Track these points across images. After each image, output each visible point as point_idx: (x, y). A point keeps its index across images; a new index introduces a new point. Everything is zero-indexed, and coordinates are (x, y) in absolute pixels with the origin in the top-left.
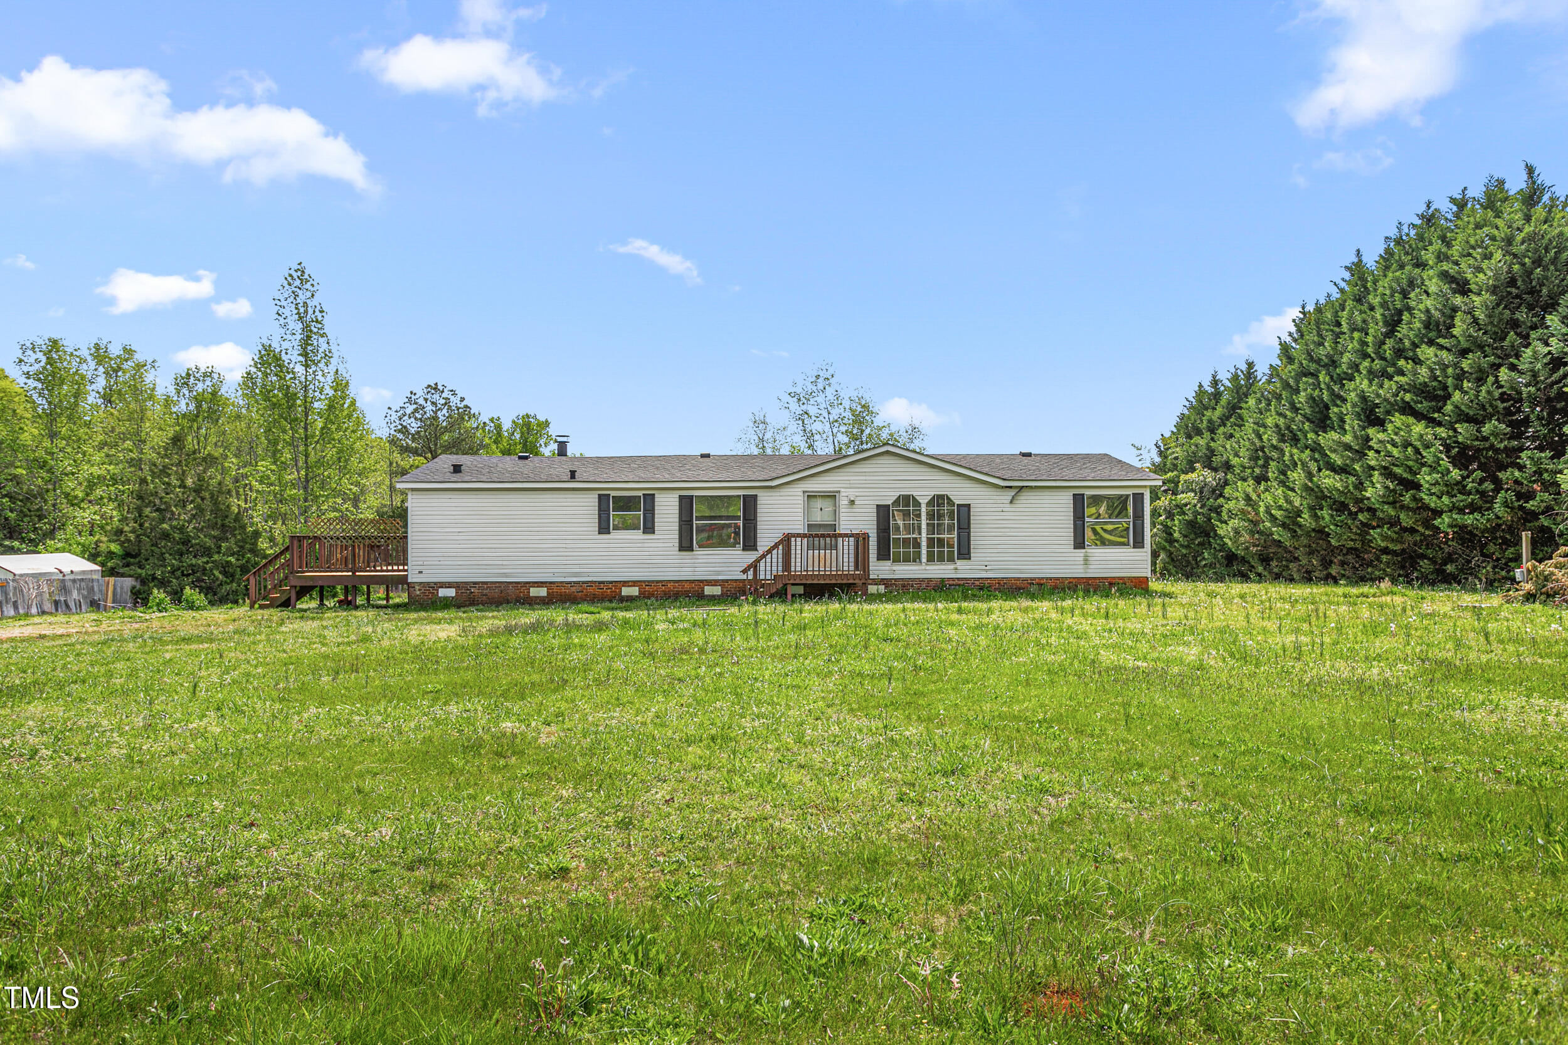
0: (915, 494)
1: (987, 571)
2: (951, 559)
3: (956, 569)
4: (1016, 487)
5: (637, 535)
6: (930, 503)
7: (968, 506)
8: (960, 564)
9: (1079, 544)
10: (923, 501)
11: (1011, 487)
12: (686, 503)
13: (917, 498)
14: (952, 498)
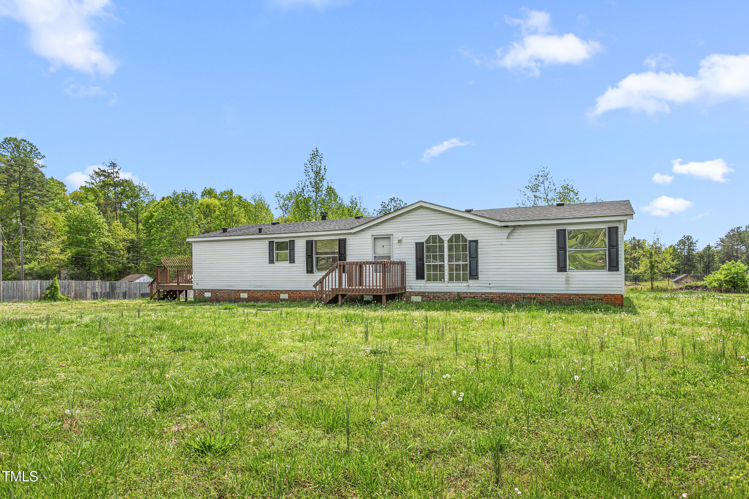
0: (440, 234)
1: (490, 288)
2: (465, 280)
3: (468, 286)
4: (511, 226)
5: (286, 264)
6: (450, 240)
7: (476, 242)
8: (471, 282)
9: (562, 268)
10: (446, 239)
11: (507, 227)
12: (310, 245)
13: (442, 237)
14: (465, 236)
